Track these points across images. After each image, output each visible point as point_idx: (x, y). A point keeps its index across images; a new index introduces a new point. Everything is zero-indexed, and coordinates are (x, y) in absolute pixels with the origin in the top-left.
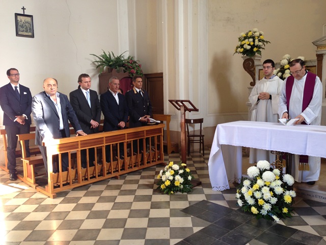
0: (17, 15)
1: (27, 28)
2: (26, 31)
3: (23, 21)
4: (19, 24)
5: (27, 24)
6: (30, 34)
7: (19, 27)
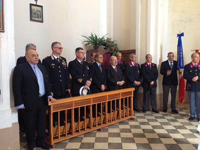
0: (31, 5)
1: (38, 15)
2: (38, 18)
3: (36, 10)
4: (33, 12)
5: (38, 12)
6: (40, 20)
7: (32, 14)
